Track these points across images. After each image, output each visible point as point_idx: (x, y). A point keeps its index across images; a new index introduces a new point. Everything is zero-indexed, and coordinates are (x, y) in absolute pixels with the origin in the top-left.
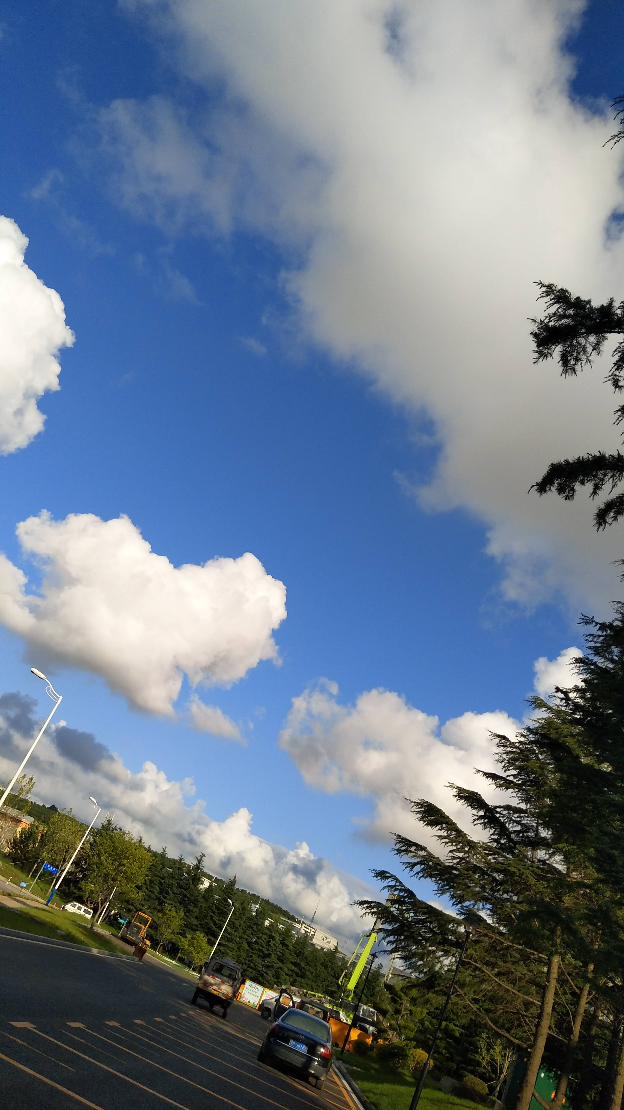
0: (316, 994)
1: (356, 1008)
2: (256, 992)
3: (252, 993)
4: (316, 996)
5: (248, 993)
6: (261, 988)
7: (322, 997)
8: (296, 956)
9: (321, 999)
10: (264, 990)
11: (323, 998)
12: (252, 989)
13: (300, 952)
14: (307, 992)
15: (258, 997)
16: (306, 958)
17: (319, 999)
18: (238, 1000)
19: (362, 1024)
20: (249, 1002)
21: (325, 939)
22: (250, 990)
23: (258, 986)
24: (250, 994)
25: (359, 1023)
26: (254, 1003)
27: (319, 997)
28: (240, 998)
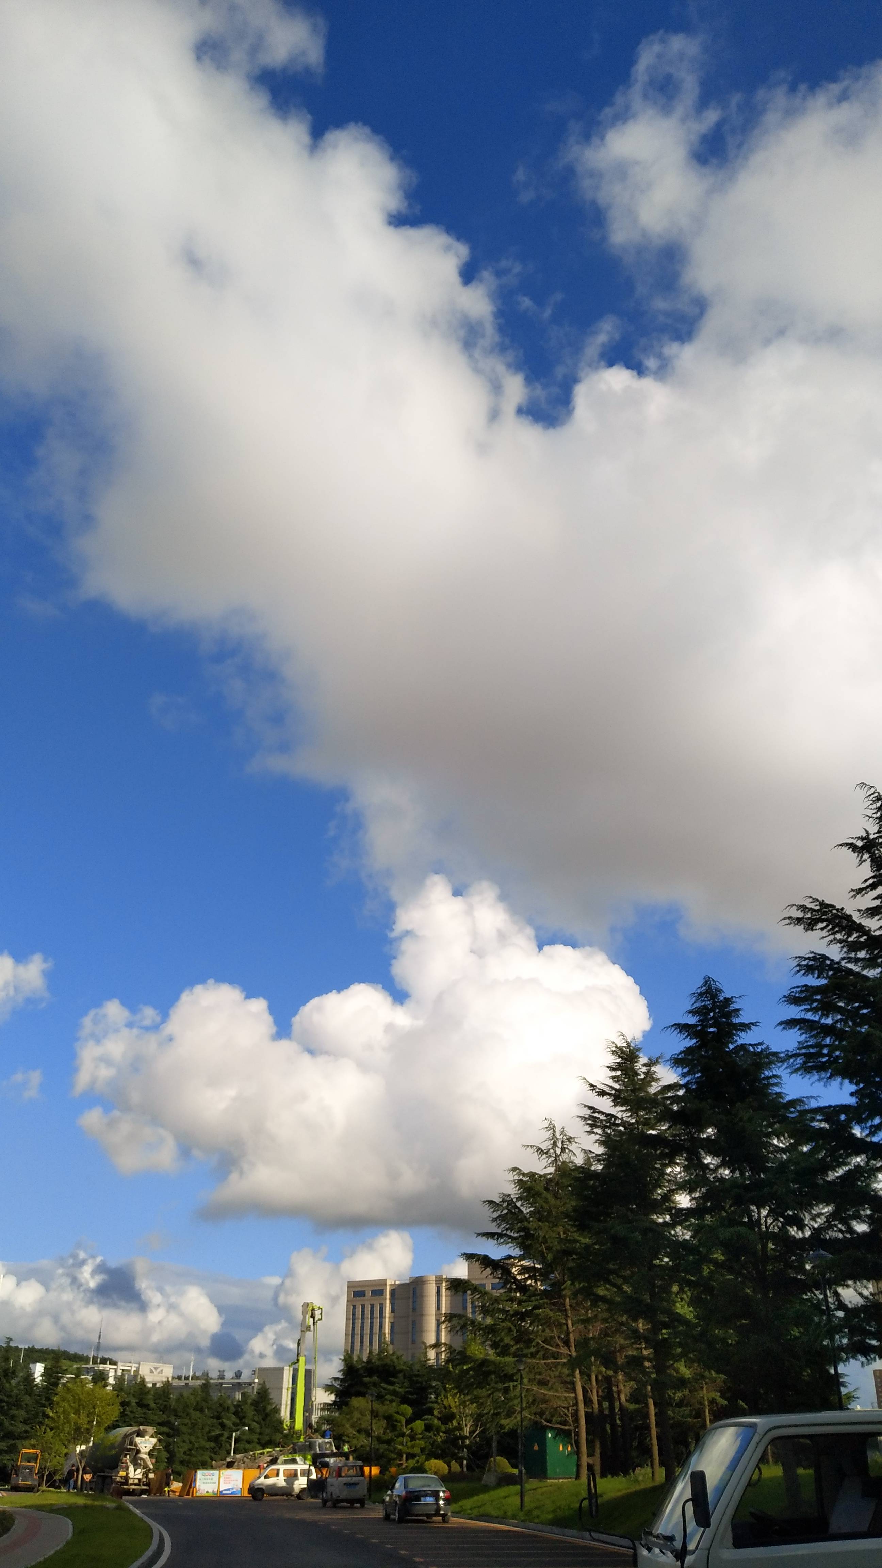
0: (264, 1450)
1: (311, 1446)
2: (212, 1479)
3: (208, 1481)
4: (266, 1453)
5: (204, 1483)
6: (216, 1472)
7: (270, 1452)
8: (161, 1413)
9: (272, 1453)
10: (220, 1472)
11: (274, 1452)
12: (206, 1477)
13: (165, 1406)
14: (254, 1454)
15: (215, 1483)
16: (175, 1411)
17: (269, 1455)
18: (194, 1495)
19: (322, 1460)
20: (207, 1492)
21: (154, 1370)
22: (205, 1479)
23: (212, 1472)
24: (206, 1483)
25: (319, 1460)
26: (213, 1491)
27: (268, 1452)
28: (196, 1492)
